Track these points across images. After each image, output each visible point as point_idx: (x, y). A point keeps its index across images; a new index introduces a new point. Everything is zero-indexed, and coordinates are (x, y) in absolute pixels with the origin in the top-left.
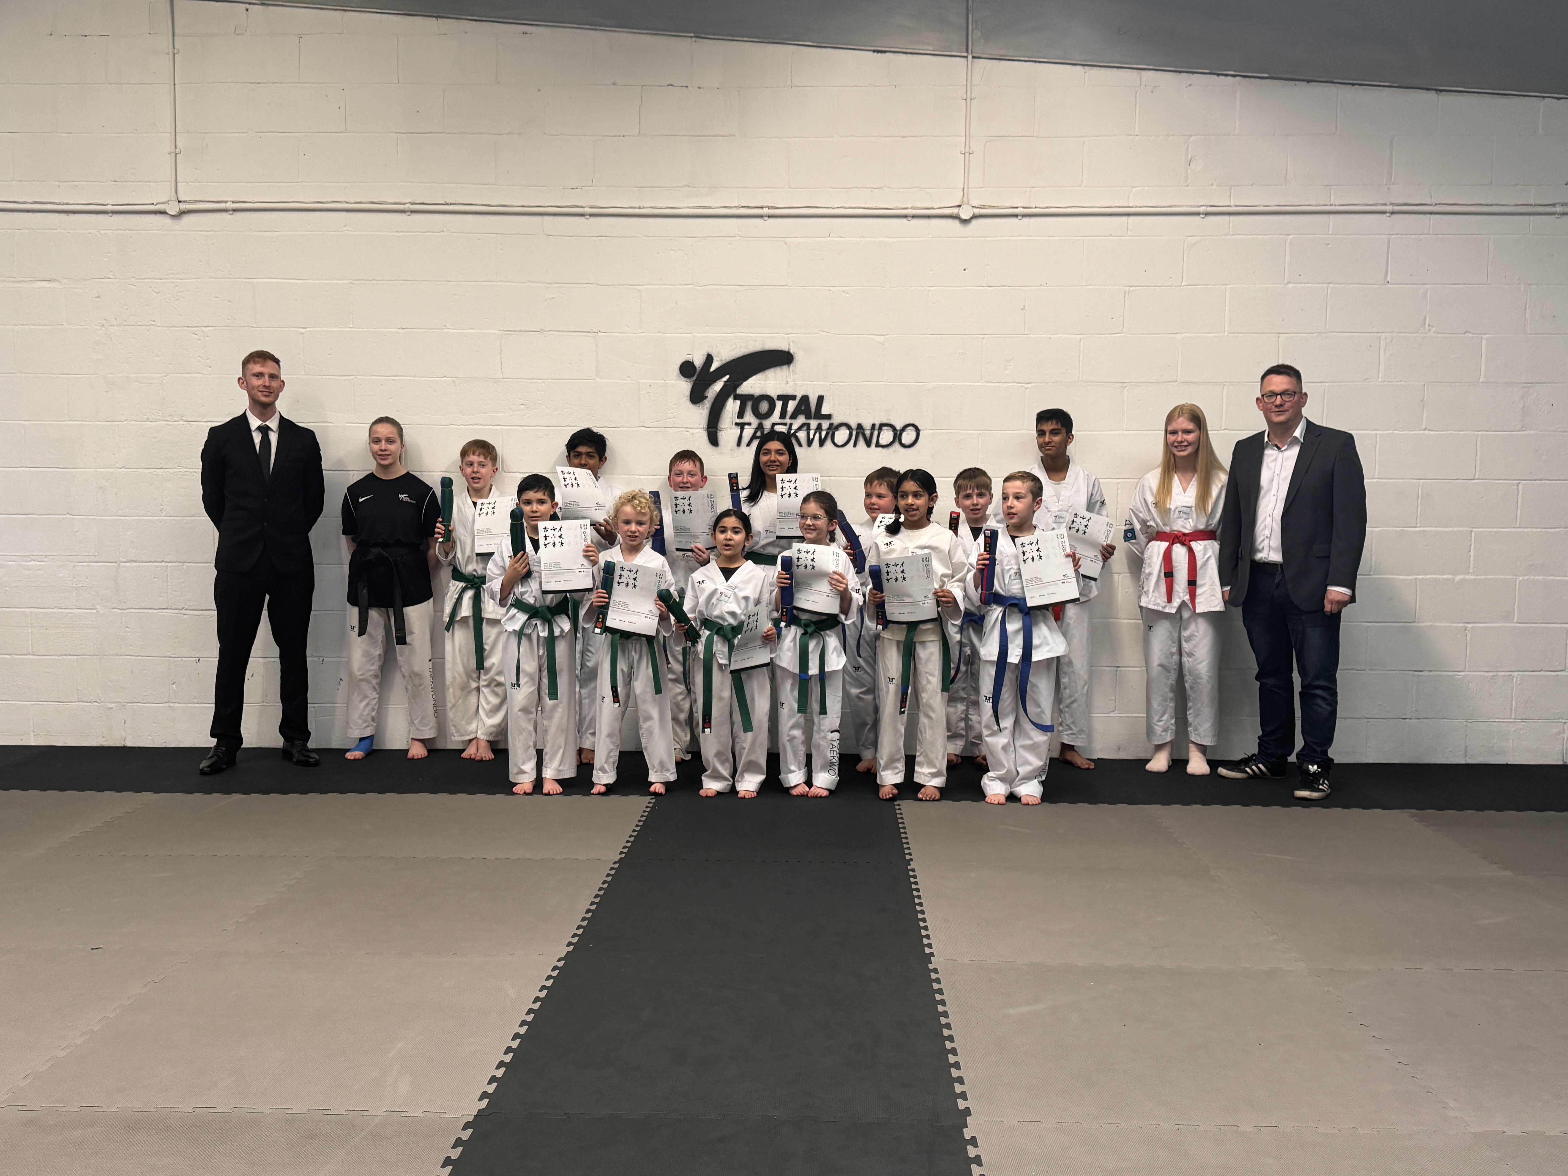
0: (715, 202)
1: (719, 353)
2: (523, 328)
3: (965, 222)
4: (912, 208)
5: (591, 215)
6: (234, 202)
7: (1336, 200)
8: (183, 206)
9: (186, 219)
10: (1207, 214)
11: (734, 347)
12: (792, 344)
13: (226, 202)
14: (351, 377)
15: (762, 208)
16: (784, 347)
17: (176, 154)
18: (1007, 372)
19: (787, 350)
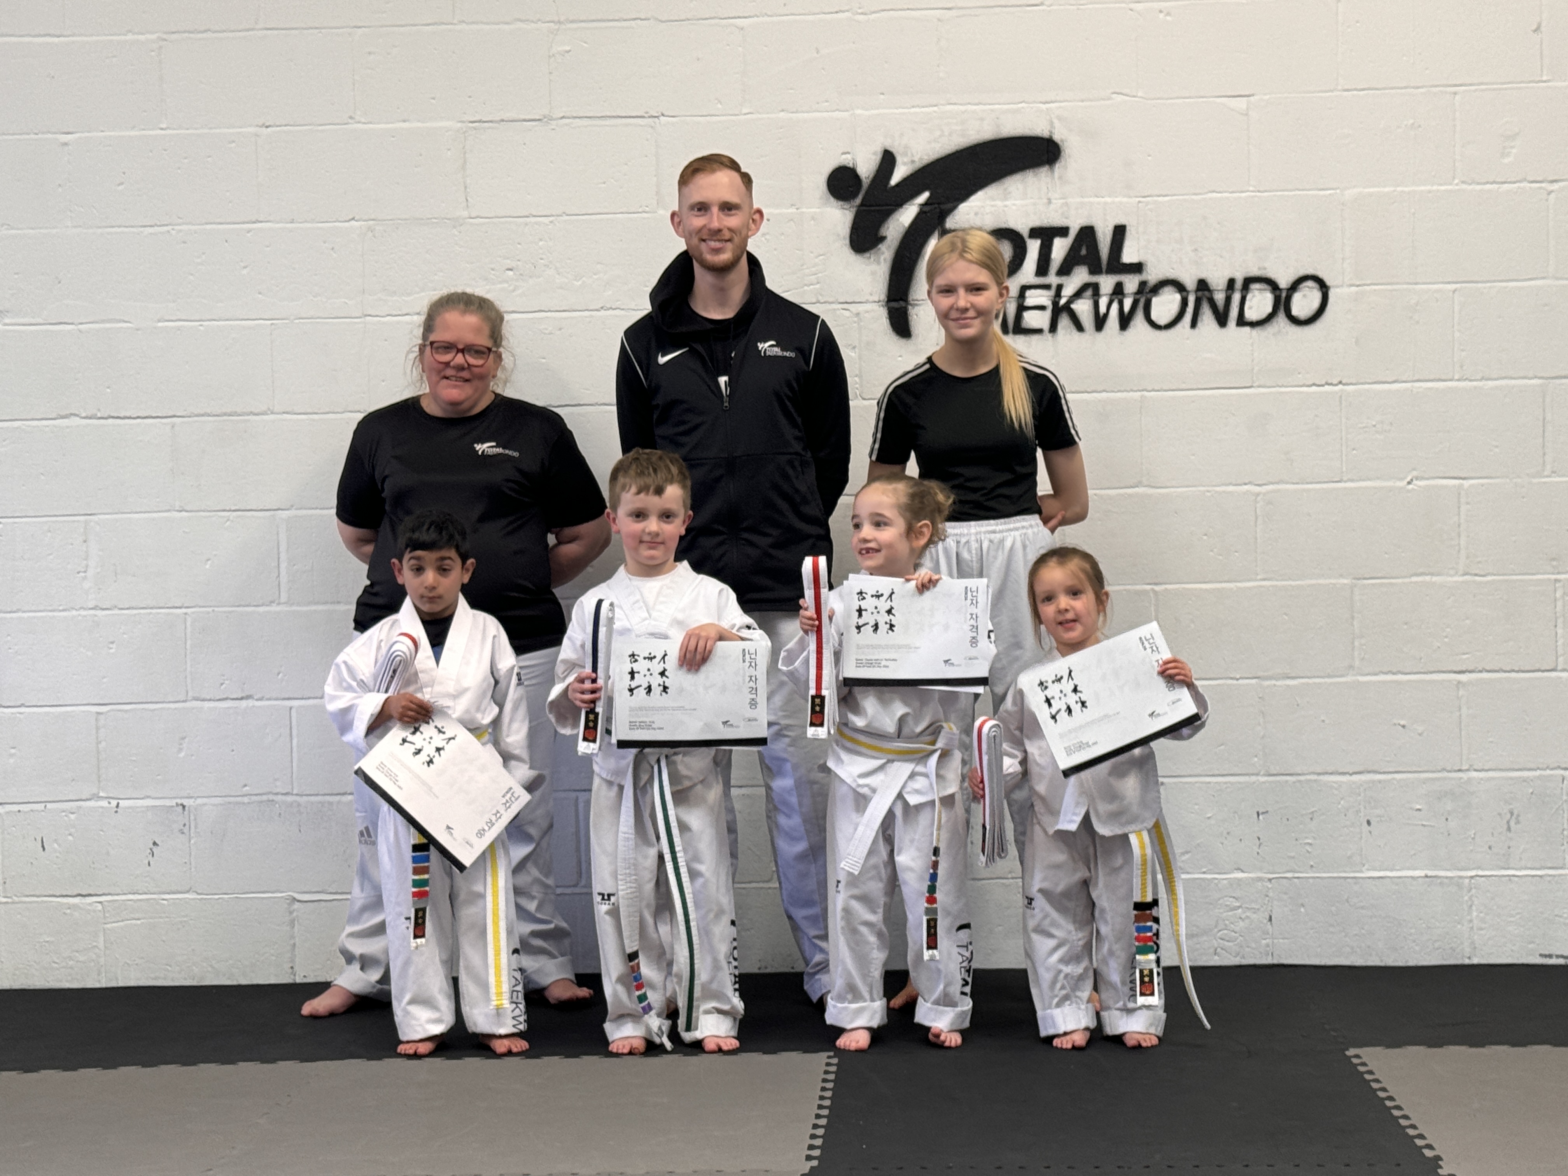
1: (906, 147)
2: (507, 116)
11: (938, 133)
12: (1057, 123)
14: (166, 228)
16: (1040, 129)
18: (1506, 161)
19: (1046, 134)
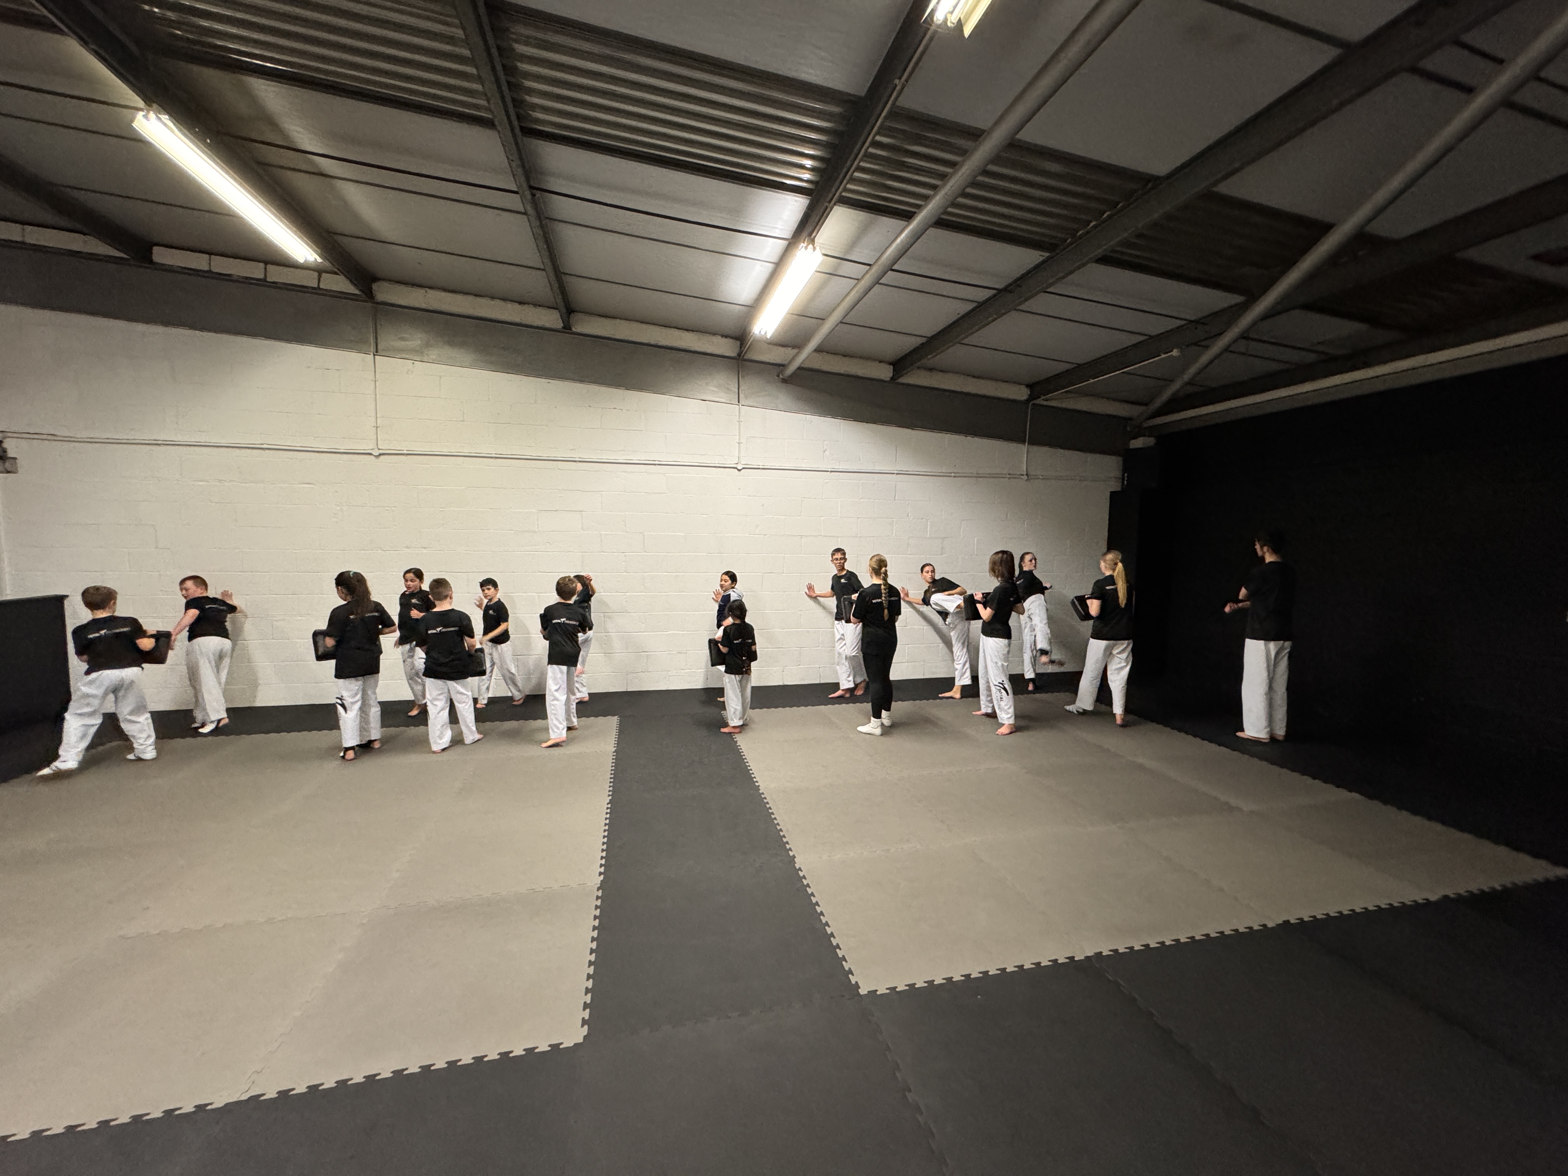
0: (635, 458)
2: (548, 510)
3: (739, 470)
4: (718, 464)
5: (580, 461)
6: (407, 451)
7: (878, 468)
8: (381, 452)
9: (382, 457)
10: (831, 472)
13: (403, 450)
15: (655, 461)
17: (377, 427)
